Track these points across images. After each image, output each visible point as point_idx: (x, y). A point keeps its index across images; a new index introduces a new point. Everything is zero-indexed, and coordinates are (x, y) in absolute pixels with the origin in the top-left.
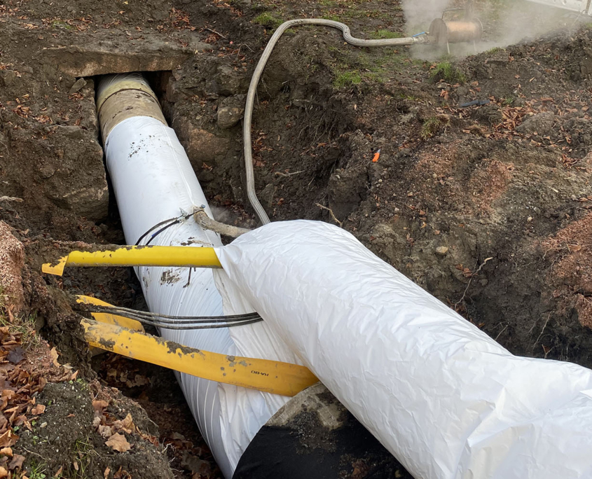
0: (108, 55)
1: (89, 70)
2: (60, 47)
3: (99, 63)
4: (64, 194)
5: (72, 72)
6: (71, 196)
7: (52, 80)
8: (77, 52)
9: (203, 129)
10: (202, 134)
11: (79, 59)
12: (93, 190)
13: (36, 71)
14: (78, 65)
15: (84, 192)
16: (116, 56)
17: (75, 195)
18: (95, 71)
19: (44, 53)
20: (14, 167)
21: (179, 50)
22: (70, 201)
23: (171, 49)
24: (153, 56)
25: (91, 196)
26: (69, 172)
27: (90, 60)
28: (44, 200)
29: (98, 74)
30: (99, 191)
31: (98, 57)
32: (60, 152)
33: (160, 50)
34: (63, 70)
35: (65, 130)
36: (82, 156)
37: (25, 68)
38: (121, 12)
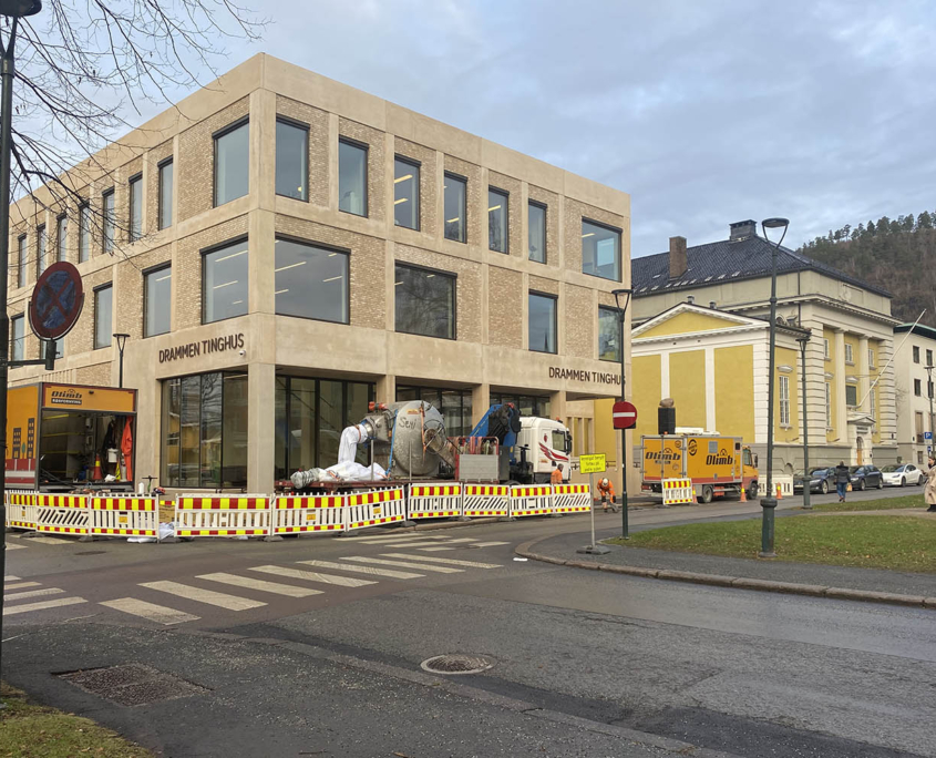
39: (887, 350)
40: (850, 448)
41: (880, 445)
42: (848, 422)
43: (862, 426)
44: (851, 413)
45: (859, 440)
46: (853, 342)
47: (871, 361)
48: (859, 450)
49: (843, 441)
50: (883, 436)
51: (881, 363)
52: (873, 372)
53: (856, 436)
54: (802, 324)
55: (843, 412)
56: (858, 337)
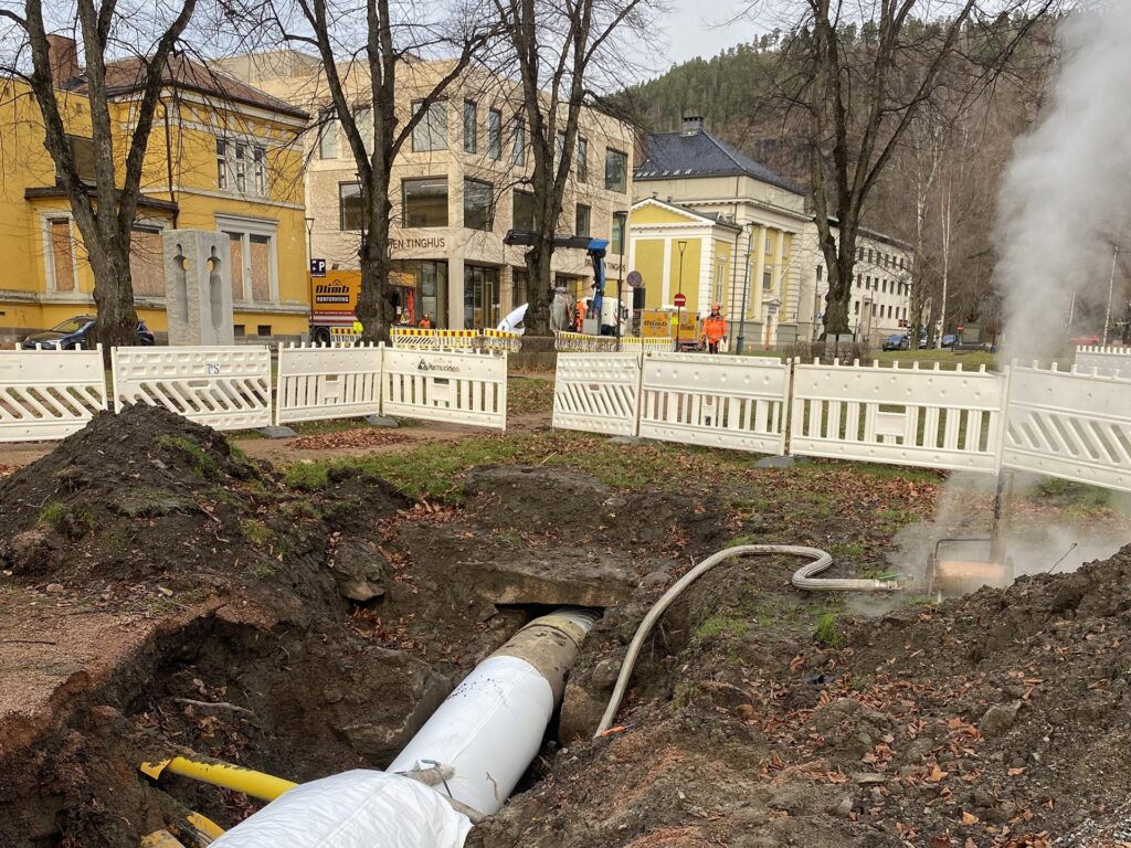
0: (531, 578)
1: (509, 596)
2: (477, 562)
3: (521, 587)
4: (346, 725)
5: (489, 595)
6: (352, 730)
7: (459, 603)
8: (495, 570)
9: (580, 685)
10: (577, 692)
11: (499, 581)
12: (381, 728)
13: (441, 588)
14: (497, 587)
15: (368, 728)
16: (540, 580)
17: (356, 730)
18: (516, 598)
19: (458, 568)
20: (300, 684)
21: (626, 581)
22: (351, 736)
23: (615, 579)
24: (587, 586)
25: (377, 736)
26: (359, 702)
27: (511, 583)
28: (324, 728)
29: (520, 602)
30: (390, 731)
31: (519, 580)
32: (356, 676)
33: (599, 578)
34: (479, 592)
35: (381, 653)
36: (385, 687)
37: (429, 584)
38: (601, 528)
39: (798, 242)
40: (762, 324)
41: (784, 323)
42: (763, 303)
43: (772, 306)
44: (765, 295)
45: (769, 318)
46: (772, 235)
47: (784, 251)
48: (769, 326)
49: (757, 319)
50: (787, 315)
51: (791, 253)
52: (786, 262)
53: (767, 314)
54: (737, 222)
55: (759, 296)
56: (776, 231)
